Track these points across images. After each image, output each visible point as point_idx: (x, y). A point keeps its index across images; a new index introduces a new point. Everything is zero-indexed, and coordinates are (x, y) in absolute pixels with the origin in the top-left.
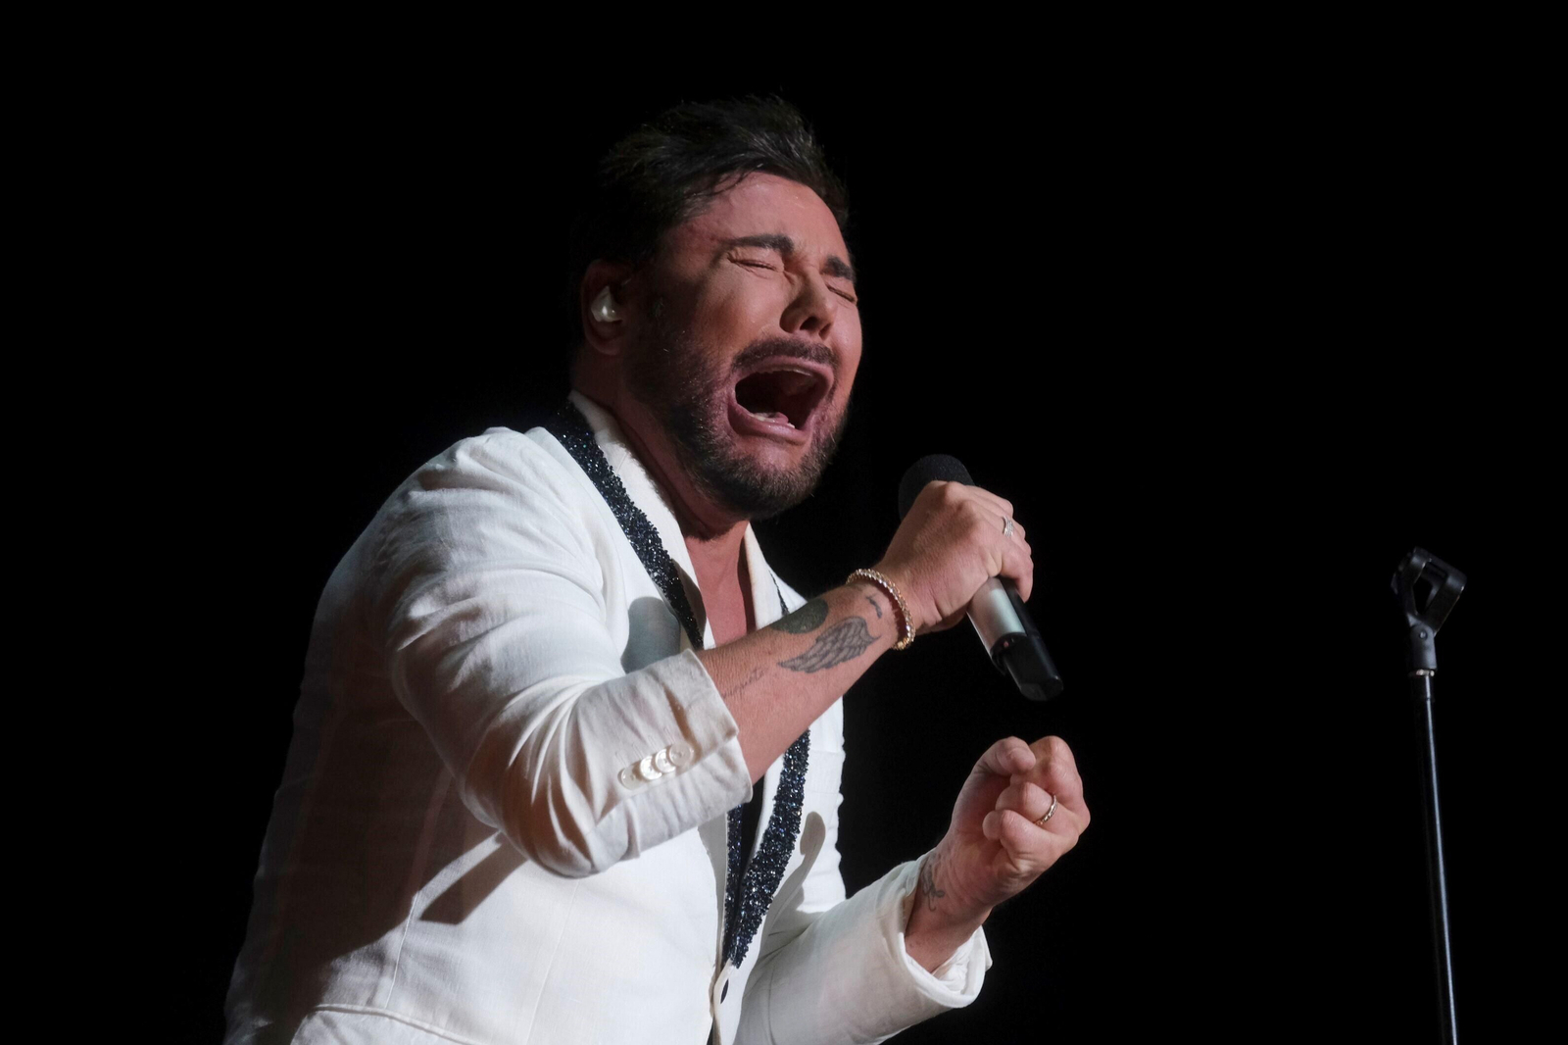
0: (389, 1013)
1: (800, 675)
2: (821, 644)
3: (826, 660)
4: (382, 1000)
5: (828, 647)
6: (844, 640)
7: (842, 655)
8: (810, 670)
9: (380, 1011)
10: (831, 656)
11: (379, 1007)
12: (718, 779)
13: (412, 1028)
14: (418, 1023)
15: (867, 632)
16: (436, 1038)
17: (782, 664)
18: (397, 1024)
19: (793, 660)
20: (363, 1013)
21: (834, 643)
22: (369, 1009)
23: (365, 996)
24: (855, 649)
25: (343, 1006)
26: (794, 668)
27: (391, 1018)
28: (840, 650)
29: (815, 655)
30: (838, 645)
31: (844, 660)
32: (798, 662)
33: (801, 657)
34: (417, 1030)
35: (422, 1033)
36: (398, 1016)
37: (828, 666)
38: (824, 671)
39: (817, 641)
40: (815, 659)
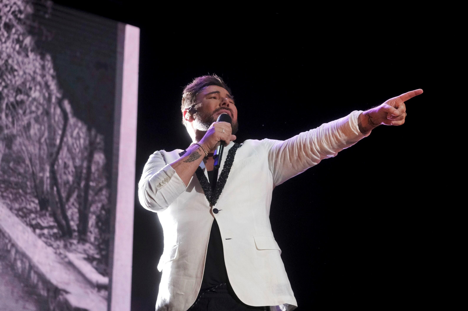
1: (188, 163)
2: (191, 157)
3: (192, 160)
5: (192, 157)
6: (195, 156)
7: (195, 159)
8: (190, 162)
10: (193, 159)
12: (176, 182)
15: (199, 154)
17: (184, 162)
21: (193, 156)
24: (197, 157)
26: (186, 162)
28: (195, 158)
29: (190, 159)
31: (196, 159)
33: (188, 160)
37: (193, 161)
38: (192, 162)
39: (190, 157)
40: (190, 160)
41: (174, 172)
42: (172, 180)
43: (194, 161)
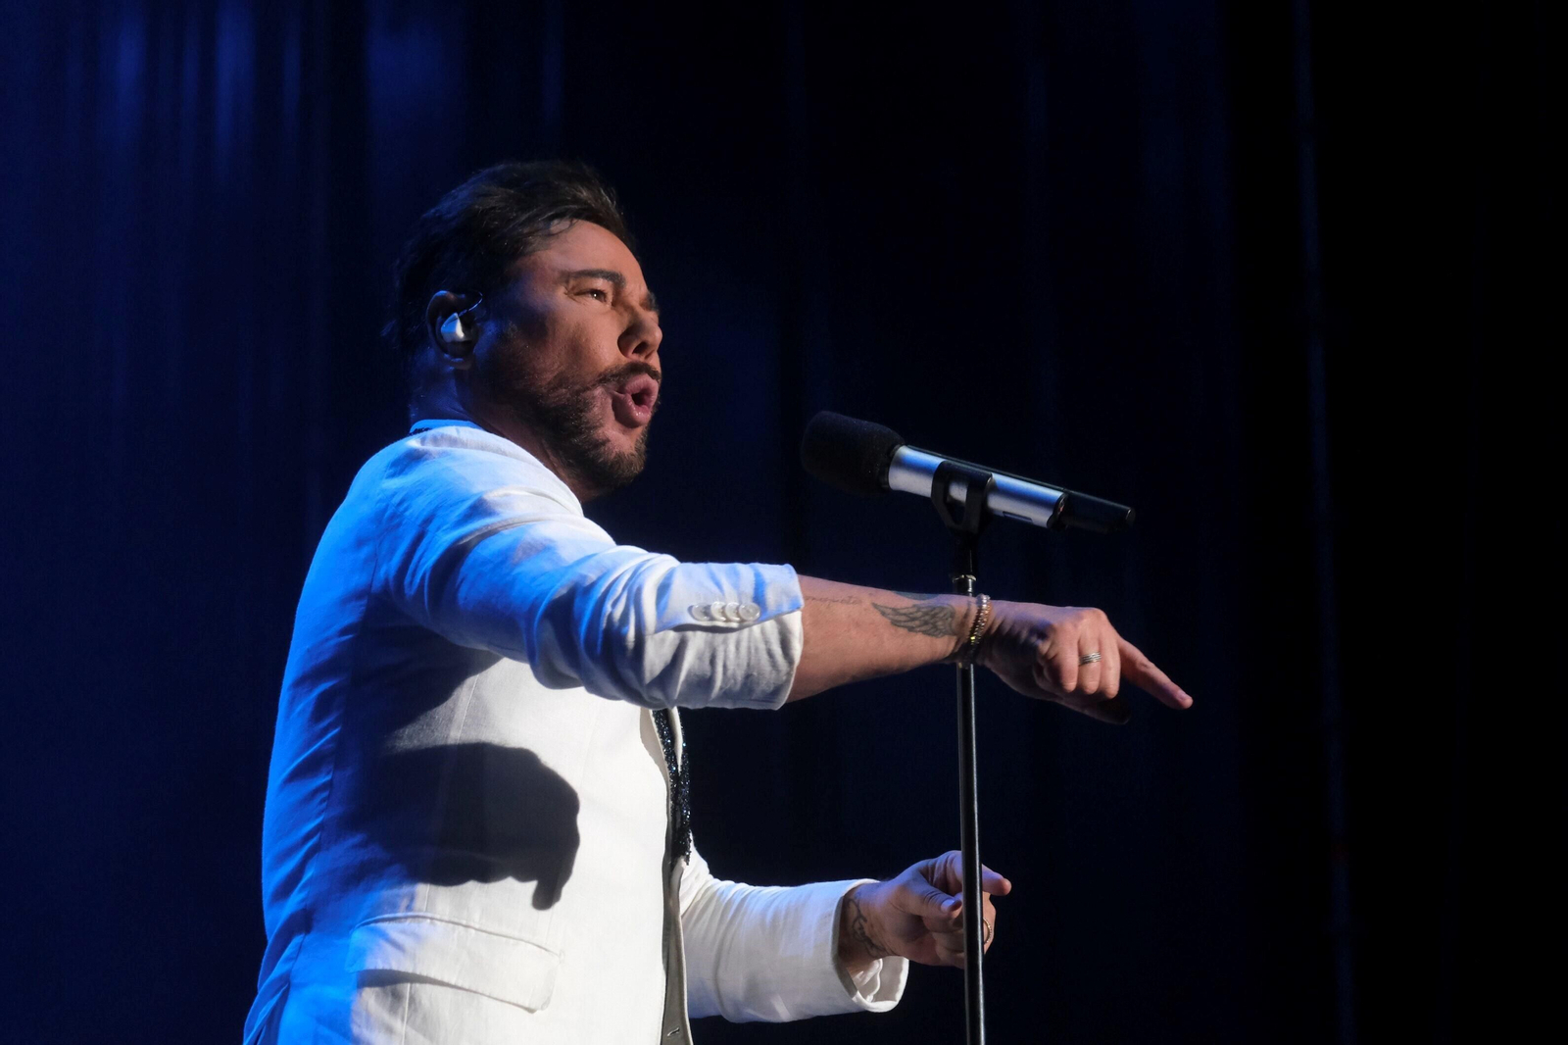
0: (429, 915)
1: (884, 622)
2: (913, 610)
3: (910, 624)
4: (420, 904)
5: (918, 614)
6: (933, 617)
7: (923, 628)
8: (895, 623)
9: (421, 914)
10: (917, 623)
11: (420, 910)
12: (770, 655)
13: (451, 925)
14: (456, 920)
15: (950, 625)
16: (473, 931)
17: (875, 606)
18: (438, 923)
19: (886, 607)
20: (406, 918)
21: (925, 614)
22: (410, 914)
23: (404, 903)
24: (937, 629)
25: (386, 916)
26: (883, 614)
27: (432, 919)
28: (926, 623)
29: (905, 614)
30: (927, 618)
31: (924, 632)
32: (889, 611)
33: (894, 610)
34: (456, 926)
35: (461, 928)
36: (438, 917)
37: (911, 629)
38: (902, 631)
39: (914, 606)
40: (903, 618)
41: (795, 608)
42: (763, 632)
43: (912, 634)
